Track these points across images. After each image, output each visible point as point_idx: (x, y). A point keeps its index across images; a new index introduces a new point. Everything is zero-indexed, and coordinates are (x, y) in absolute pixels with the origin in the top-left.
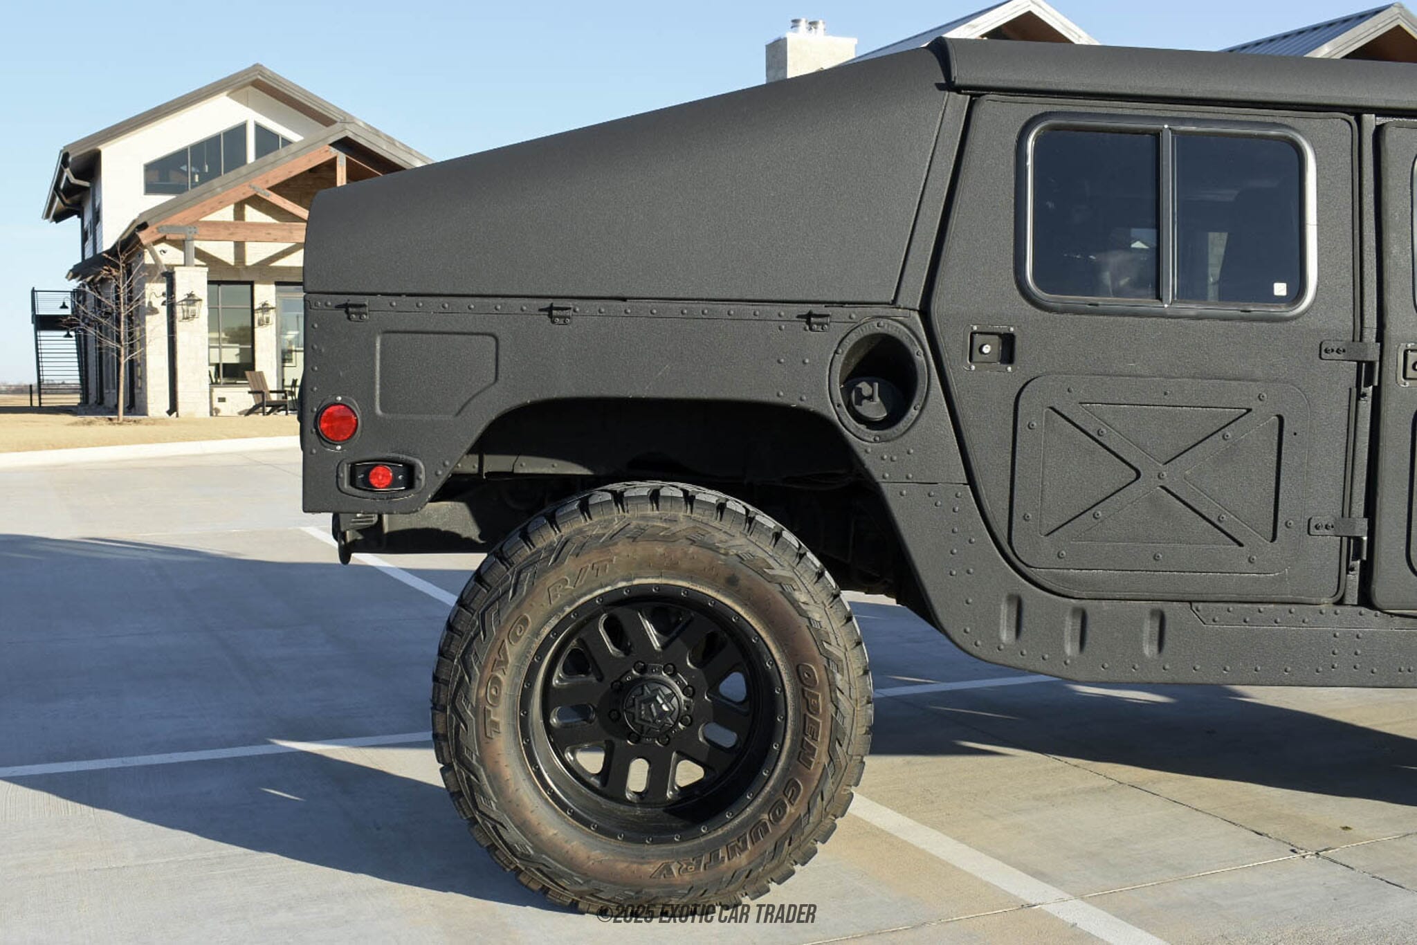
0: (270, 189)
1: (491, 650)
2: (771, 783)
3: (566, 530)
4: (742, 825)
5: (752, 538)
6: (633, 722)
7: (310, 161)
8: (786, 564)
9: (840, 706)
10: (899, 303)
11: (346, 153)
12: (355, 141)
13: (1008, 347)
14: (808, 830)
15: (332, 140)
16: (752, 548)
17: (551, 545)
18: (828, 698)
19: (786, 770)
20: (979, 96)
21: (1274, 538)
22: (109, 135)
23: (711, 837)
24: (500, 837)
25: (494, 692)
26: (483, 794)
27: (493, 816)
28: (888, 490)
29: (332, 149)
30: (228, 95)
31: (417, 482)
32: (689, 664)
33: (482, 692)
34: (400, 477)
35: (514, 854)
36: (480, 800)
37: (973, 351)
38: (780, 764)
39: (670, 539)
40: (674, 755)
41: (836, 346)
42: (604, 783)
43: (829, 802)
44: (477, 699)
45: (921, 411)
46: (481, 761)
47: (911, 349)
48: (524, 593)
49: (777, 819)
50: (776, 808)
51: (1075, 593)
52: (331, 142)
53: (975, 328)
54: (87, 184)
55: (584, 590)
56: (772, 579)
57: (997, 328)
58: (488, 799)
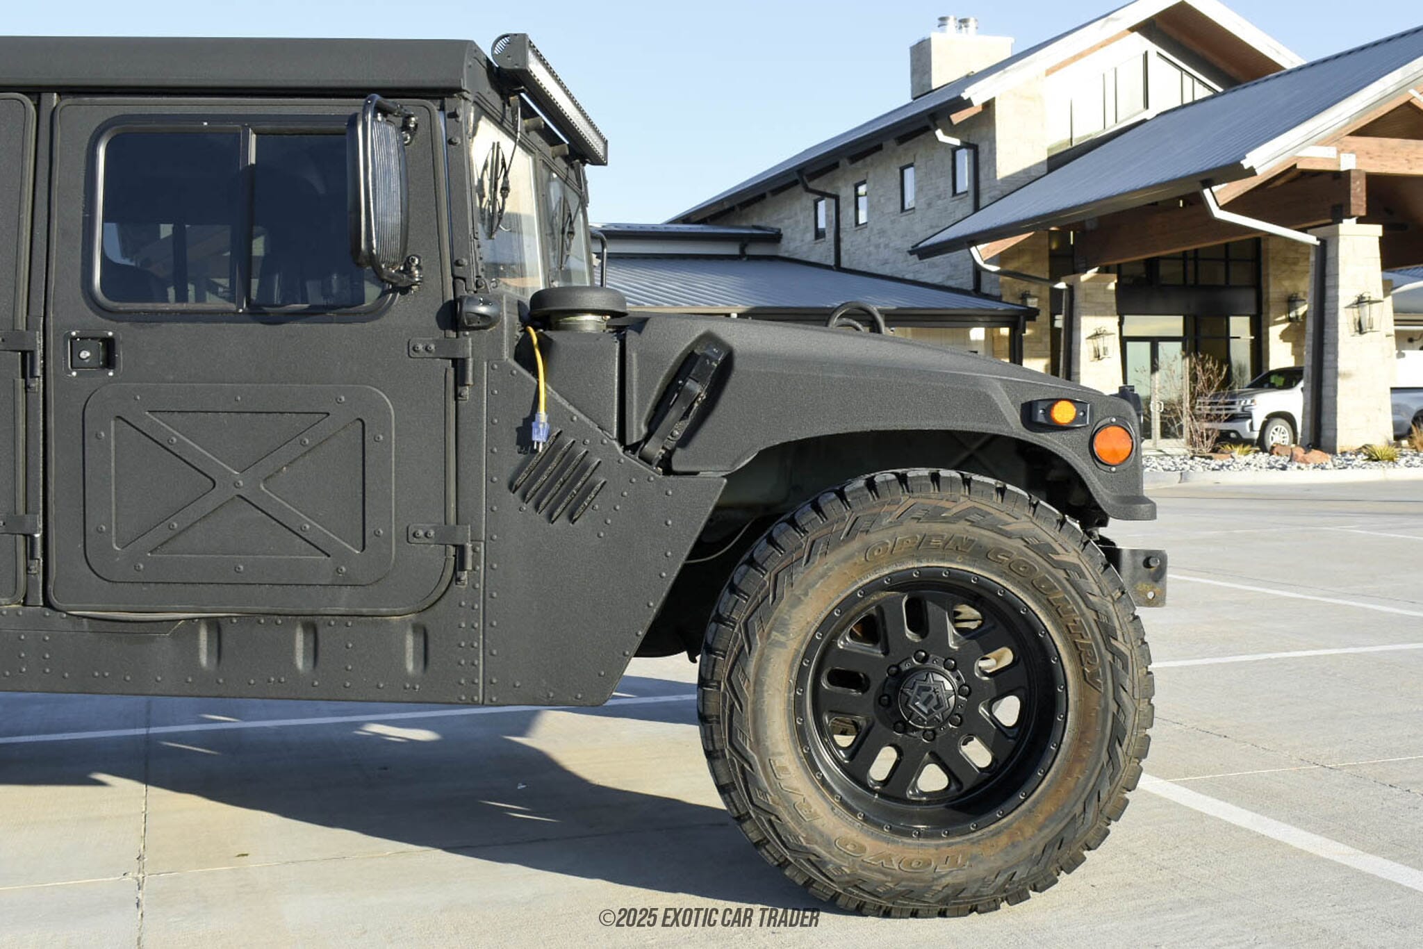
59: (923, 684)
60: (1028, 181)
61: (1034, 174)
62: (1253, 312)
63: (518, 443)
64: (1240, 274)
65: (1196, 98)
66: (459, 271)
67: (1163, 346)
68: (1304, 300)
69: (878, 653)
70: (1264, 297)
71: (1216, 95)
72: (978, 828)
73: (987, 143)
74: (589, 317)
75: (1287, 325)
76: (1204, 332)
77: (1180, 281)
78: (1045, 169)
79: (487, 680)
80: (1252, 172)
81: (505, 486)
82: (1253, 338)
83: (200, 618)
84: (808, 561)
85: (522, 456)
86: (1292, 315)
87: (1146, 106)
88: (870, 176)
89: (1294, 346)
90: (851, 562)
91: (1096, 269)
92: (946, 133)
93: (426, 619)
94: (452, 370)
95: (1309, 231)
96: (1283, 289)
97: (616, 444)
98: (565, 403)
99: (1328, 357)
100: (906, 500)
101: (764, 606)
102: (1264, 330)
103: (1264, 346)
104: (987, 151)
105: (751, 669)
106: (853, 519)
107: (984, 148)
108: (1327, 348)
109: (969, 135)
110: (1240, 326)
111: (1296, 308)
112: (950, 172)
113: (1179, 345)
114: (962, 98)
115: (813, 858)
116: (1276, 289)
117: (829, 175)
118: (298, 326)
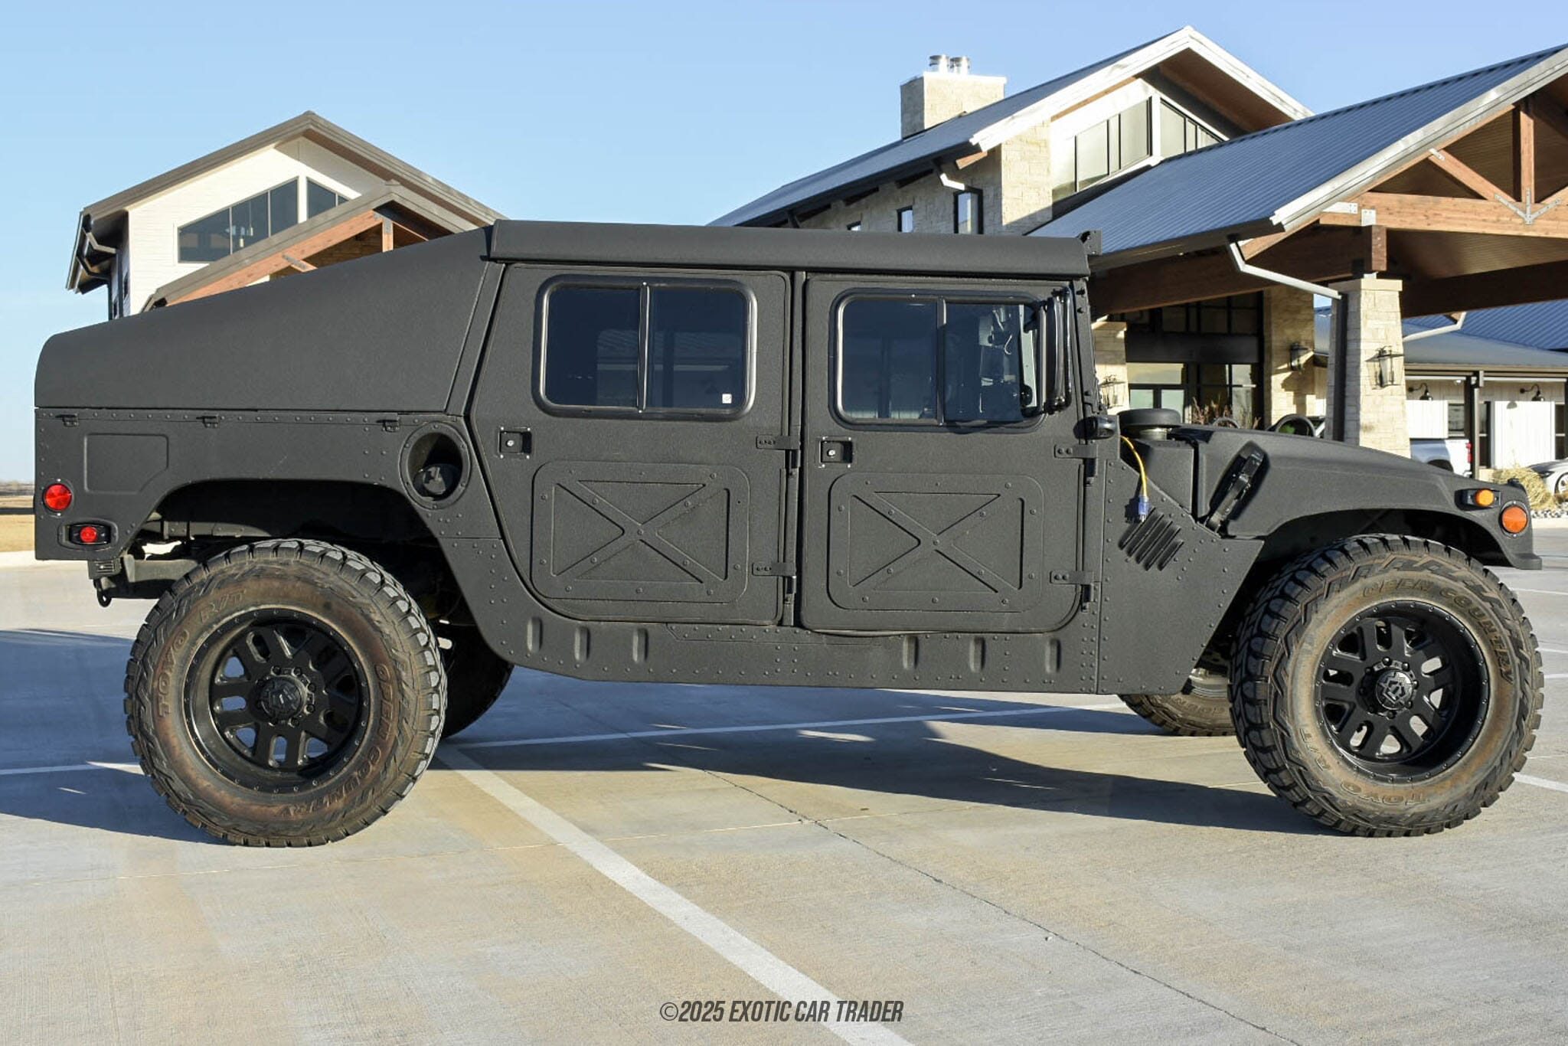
0: (305, 260)
1: (161, 655)
2: (360, 750)
3: (214, 570)
4: (339, 780)
5: (343, 576)
6: (268, 708)
7: (352, 228)
8: (366, 595)
9: (406, 695)
10: (449, 411)
11: (392, 219)
12: (401, 206)
13: (526, 442)
14: (386, 783)
15: (376, 205)
16: (340, 583)
17: (202, 581)
18: (396, 688)
19: (370, 740)
20: (511, 264)
21: (726, 577)
22: (138, 195)
23: (319, 788)
24: (171, 788)
25: (164, 684)
26: (156, 755)
27: (164, 771)
28: (445, 544)
29: (377, 214)
30: (275, 148)
31: (113, 539)
32: (311, 667)
33: (156, 683)
34: (103, 535)
35: (181, 800)
36: (156, 761)
37: (502, 446)
38: (366, 736)
39: (282, 577)
40: (303, 734)
41: (404, 442)
42: (254, 754)
43: (401, 763)
44: (153, 689)
45: (467, 486)
46: (155, 732)
47: (458, 444)
48: (183, 614)
49: (364, 775)
50: (363, 766)
51: (580, 616)
52: (374, 207)
53: (502, 429)
54: (112, 250)
55: (225, 613)
56: (354, 605)
57: (518, 428)
58: (161, 760)
59: (1393, 680)
60: (1034, 227)
61: (1040, 220)
62: (1255, 360)
63: (1126, 516)
64: (1242, 322)
65: (1199, 147)
66: (1086, 399)
67: (1165, 393)
68: (1306, 349)
69: (1357, 658)
70: (1266, 345)
71: (1221, 144)
72: (1431, 776)
73: (992, 188)
74: (1158, 430)
75: (1288, 374)
76: (1205, 380)
77: (1182, 329)
78: (1050, 215)
79: (1100, 677)
80: (1280, 228)
81: (1116, 545)
82: (1254, 386)
83: (904, 635)
84: (1327, 596)
85: (1128, 525)
86: (1294, 363)
87: (1150, 152)
88: (865, 218)
89: (1296, 395)
90: (1354, 596)
91: (1105, 317)
92: (951, 177)
93: (1060, 635)
94: (1083, 466)
95: (1330, 285)
96: (1285, 337)
97: (1190, 516)
98: (1158, 489)
99: (1349, 410)
100: (1390, 556)
101: (1300, 626)
102: (1266, 379)
103: (1266, 395)
104: (991, 196)
105: (1290, 669)
106: (1355, 568)
107: (989, 194)
108: (1348, 401)
109: (972, 180)
110: (1241, 375)
111: (1299, 356)
112: (952, 217)
113: (1180, 393)
114: (971, 144)
115: (1327, 795)
116: (1278, 337)
117: (820, 216)
118: (980, 436)
